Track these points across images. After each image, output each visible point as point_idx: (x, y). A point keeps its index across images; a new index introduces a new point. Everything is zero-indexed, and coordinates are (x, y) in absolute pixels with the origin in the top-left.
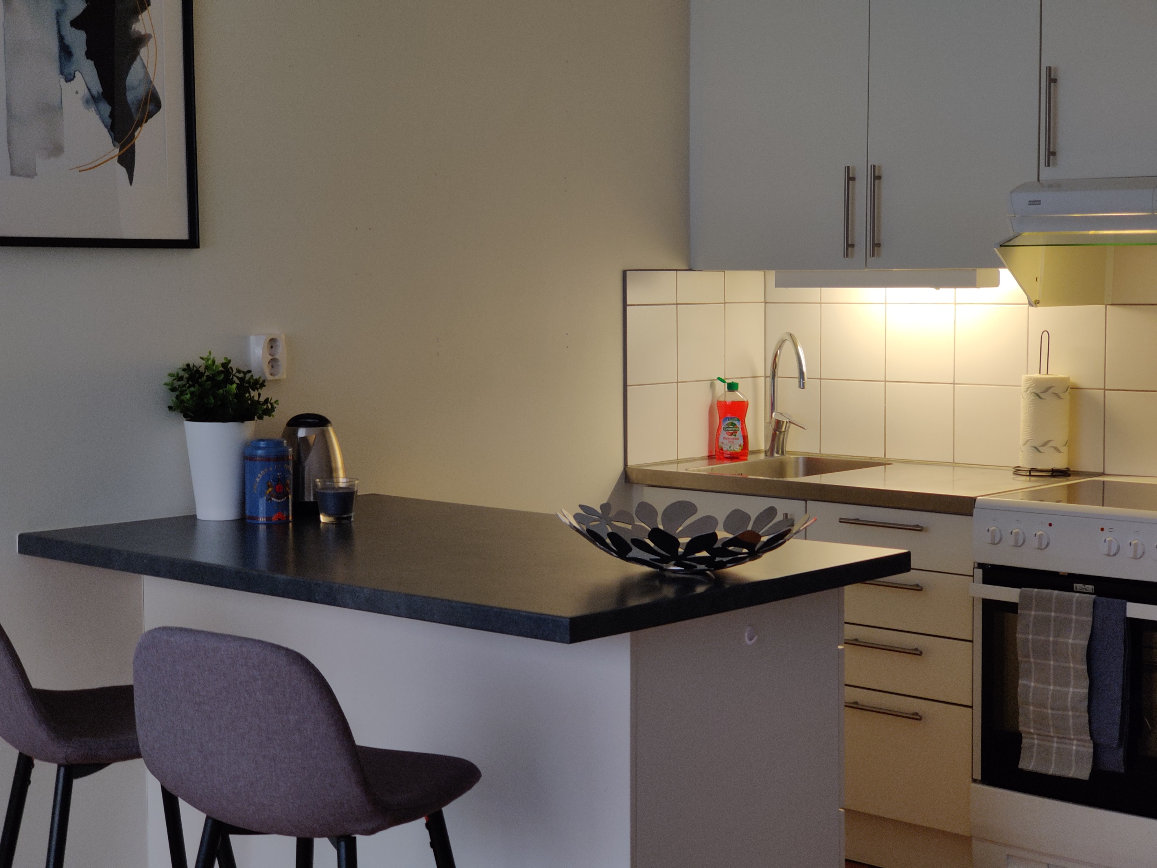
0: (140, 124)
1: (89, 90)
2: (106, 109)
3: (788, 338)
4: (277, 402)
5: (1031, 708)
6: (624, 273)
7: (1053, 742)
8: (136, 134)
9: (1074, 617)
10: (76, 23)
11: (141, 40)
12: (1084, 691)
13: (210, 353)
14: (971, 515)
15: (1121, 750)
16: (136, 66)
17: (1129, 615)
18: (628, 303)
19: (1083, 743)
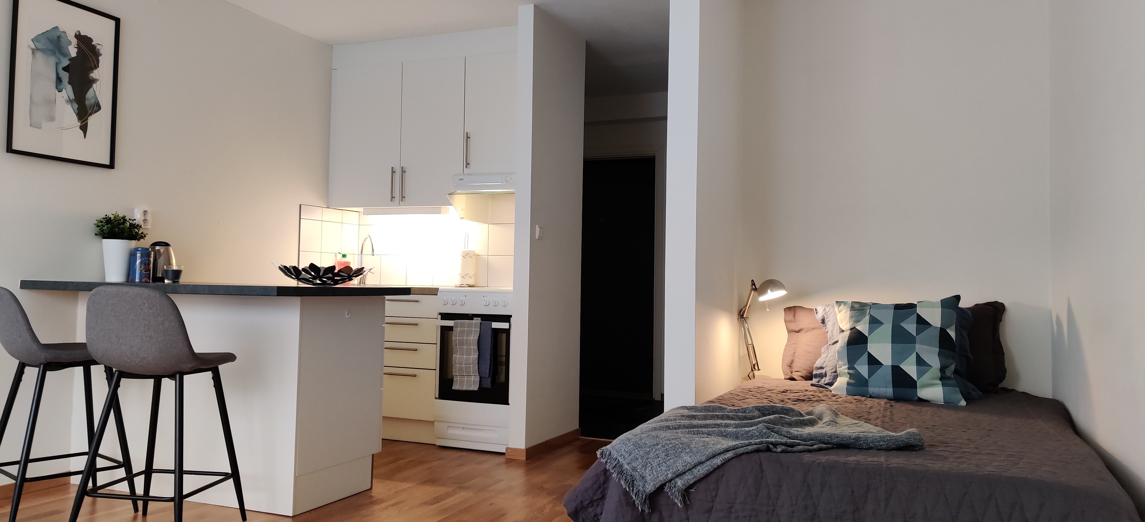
0: (91, 114)
1: (69, 97)
2: (76, 106)
3: (368, 237)
4: (147, 234)
5: (457, 365)
6: (300, 205)
7: (465, 378)
8: (89, 118)
9: (473, 329)
10: (65, 69)
11: (94, 81)
12: (476, 356)
13: (117, 212)
14: (437, 295)
15: (490, 378)
16: (91, 90)
17: (493, 327)
18: (301, 218)
19: (476, 377)
